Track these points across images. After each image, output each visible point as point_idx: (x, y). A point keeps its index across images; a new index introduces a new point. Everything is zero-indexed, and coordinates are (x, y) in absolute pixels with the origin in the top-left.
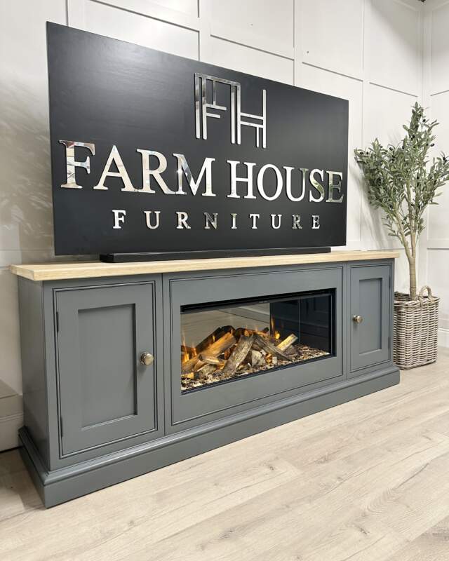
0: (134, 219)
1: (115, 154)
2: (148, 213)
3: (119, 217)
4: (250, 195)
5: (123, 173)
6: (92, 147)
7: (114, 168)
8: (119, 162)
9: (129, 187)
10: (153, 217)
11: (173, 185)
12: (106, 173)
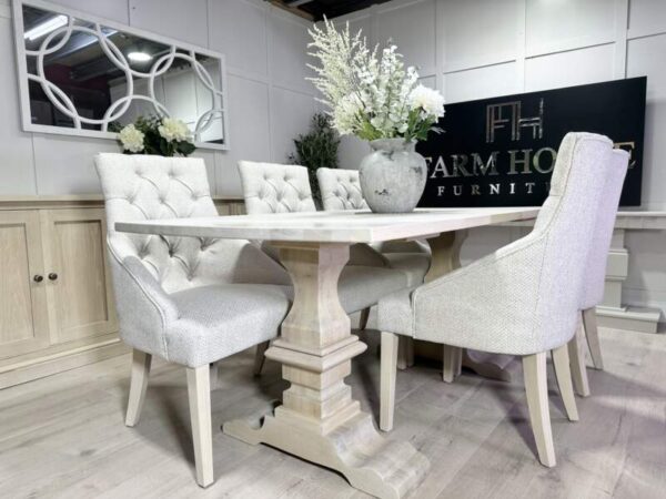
0: (448, 191)
1: (441, 161)
2: (455, 187)
3: (441, 190)
4: (527, 171)
5: (444, 169)
6: (430, 159)
7: (440, 167)
8: (443, 165)
9: (446, 175)
10: (458, 189)
11: (470, 170)
12: (436, 169)
